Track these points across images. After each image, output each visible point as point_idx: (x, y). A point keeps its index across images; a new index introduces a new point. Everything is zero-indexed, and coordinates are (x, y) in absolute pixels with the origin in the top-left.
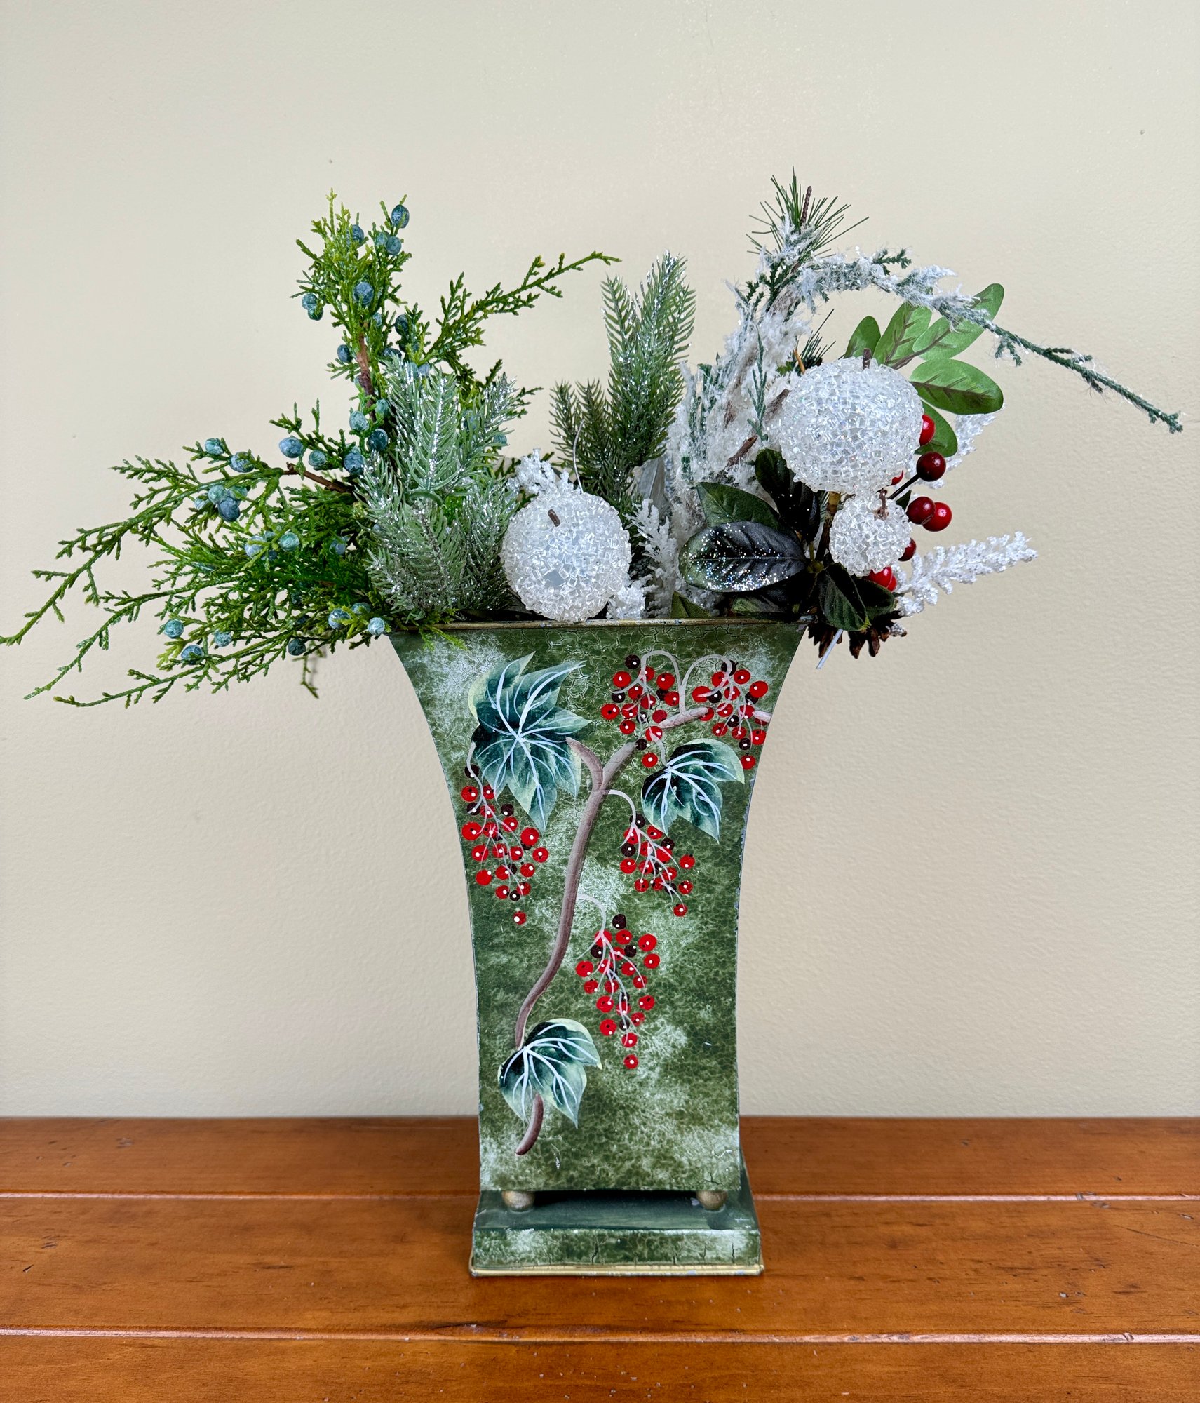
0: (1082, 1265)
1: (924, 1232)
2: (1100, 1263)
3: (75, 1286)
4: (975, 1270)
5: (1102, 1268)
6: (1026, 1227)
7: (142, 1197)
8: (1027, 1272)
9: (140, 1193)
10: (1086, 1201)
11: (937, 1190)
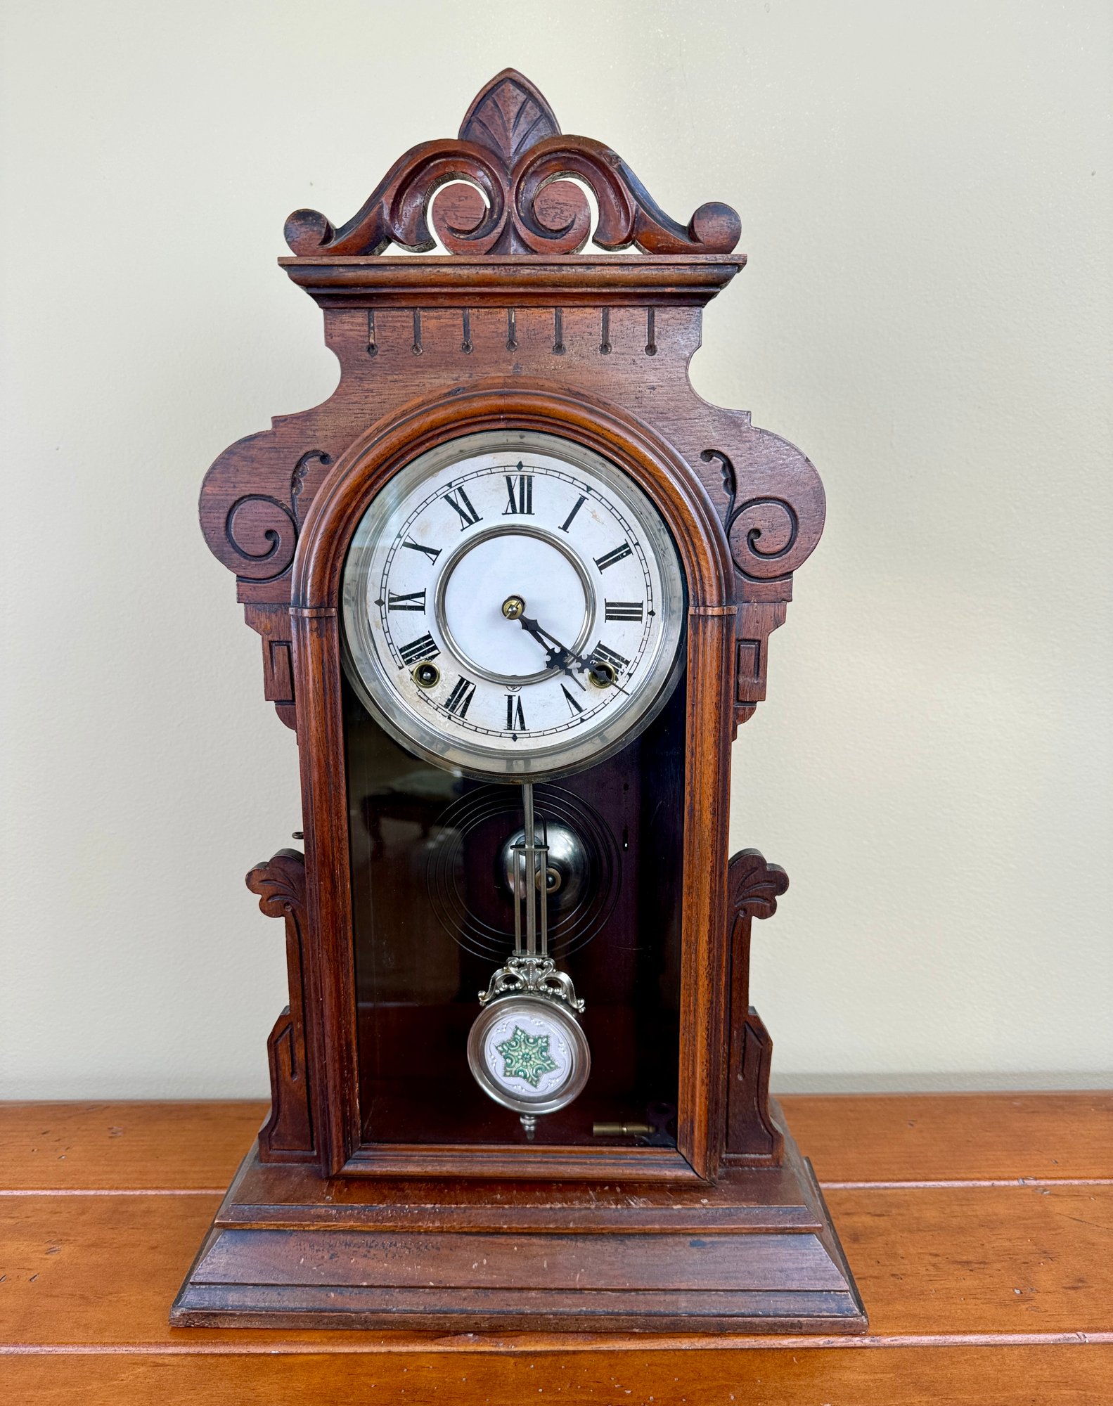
0: (1031, 1258)
1: (883, 1223)
2: (1048, 1255)
3: (82, 1297)
4: (934, 1265)
5: (1051, 1262)
6: (976, 1216)
7: (138, 1193)
8: (982, 1266)
9: (135, 1189)
10: (1029, 1187)
11: (890, 1177)
